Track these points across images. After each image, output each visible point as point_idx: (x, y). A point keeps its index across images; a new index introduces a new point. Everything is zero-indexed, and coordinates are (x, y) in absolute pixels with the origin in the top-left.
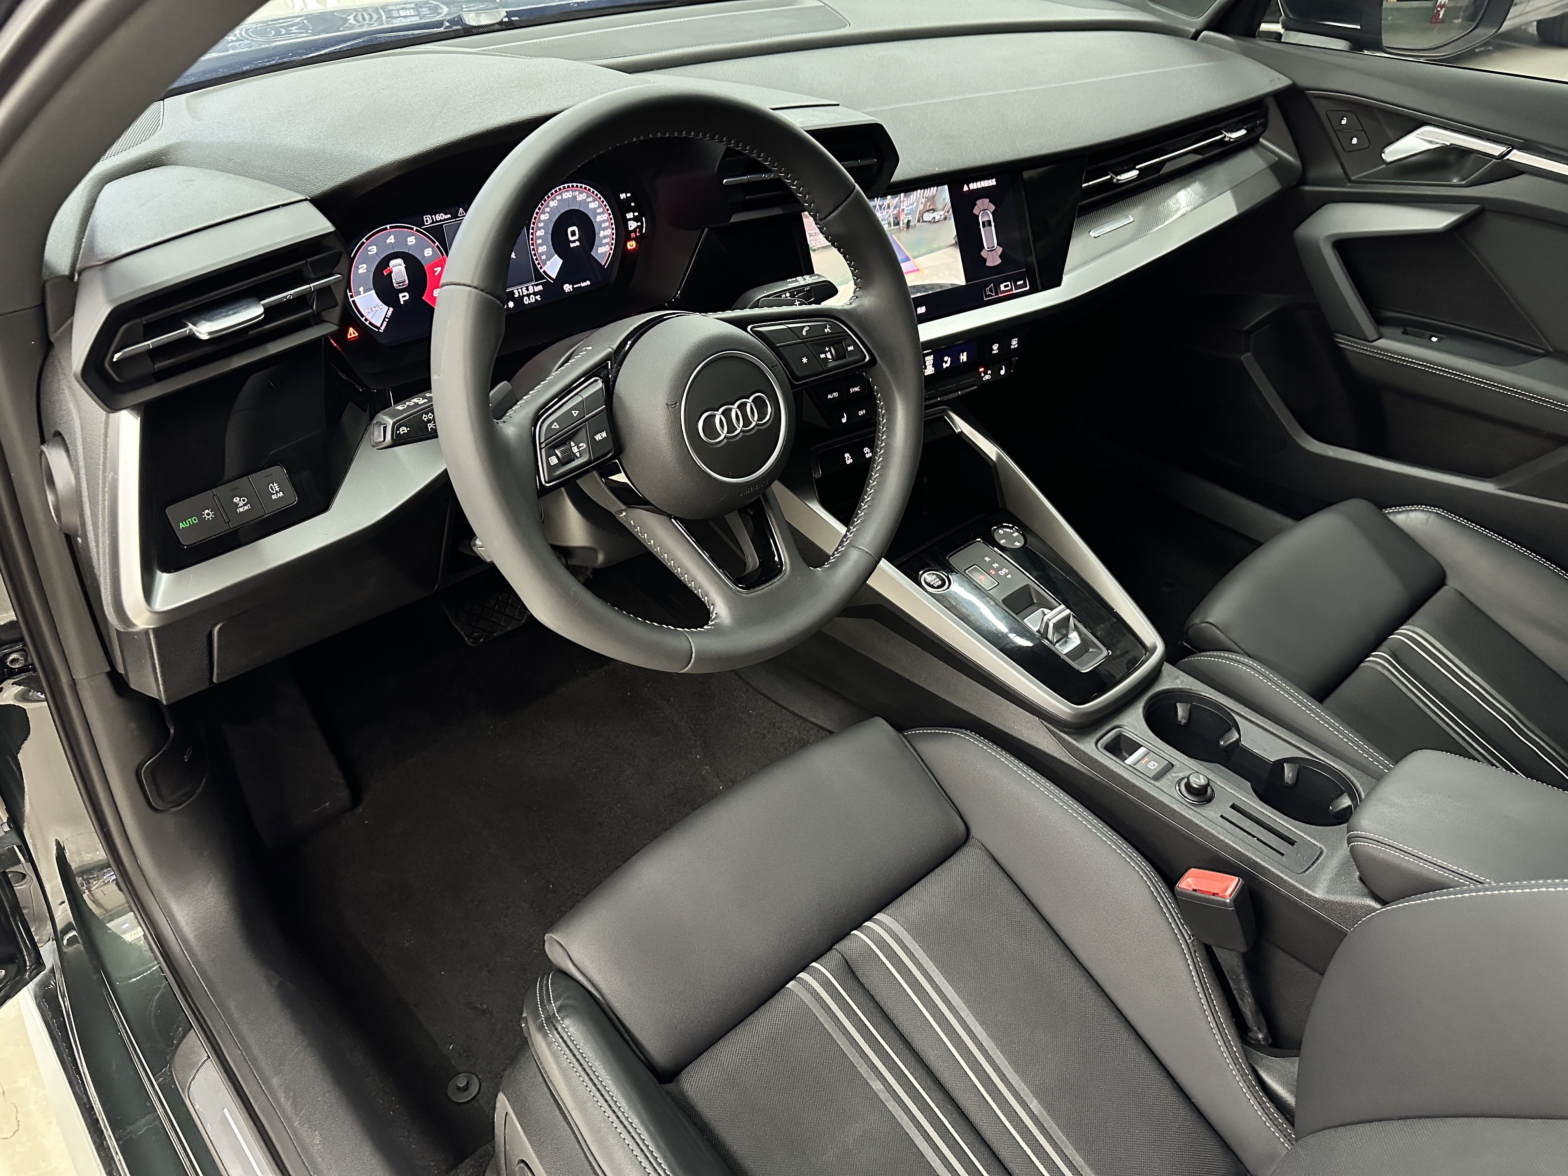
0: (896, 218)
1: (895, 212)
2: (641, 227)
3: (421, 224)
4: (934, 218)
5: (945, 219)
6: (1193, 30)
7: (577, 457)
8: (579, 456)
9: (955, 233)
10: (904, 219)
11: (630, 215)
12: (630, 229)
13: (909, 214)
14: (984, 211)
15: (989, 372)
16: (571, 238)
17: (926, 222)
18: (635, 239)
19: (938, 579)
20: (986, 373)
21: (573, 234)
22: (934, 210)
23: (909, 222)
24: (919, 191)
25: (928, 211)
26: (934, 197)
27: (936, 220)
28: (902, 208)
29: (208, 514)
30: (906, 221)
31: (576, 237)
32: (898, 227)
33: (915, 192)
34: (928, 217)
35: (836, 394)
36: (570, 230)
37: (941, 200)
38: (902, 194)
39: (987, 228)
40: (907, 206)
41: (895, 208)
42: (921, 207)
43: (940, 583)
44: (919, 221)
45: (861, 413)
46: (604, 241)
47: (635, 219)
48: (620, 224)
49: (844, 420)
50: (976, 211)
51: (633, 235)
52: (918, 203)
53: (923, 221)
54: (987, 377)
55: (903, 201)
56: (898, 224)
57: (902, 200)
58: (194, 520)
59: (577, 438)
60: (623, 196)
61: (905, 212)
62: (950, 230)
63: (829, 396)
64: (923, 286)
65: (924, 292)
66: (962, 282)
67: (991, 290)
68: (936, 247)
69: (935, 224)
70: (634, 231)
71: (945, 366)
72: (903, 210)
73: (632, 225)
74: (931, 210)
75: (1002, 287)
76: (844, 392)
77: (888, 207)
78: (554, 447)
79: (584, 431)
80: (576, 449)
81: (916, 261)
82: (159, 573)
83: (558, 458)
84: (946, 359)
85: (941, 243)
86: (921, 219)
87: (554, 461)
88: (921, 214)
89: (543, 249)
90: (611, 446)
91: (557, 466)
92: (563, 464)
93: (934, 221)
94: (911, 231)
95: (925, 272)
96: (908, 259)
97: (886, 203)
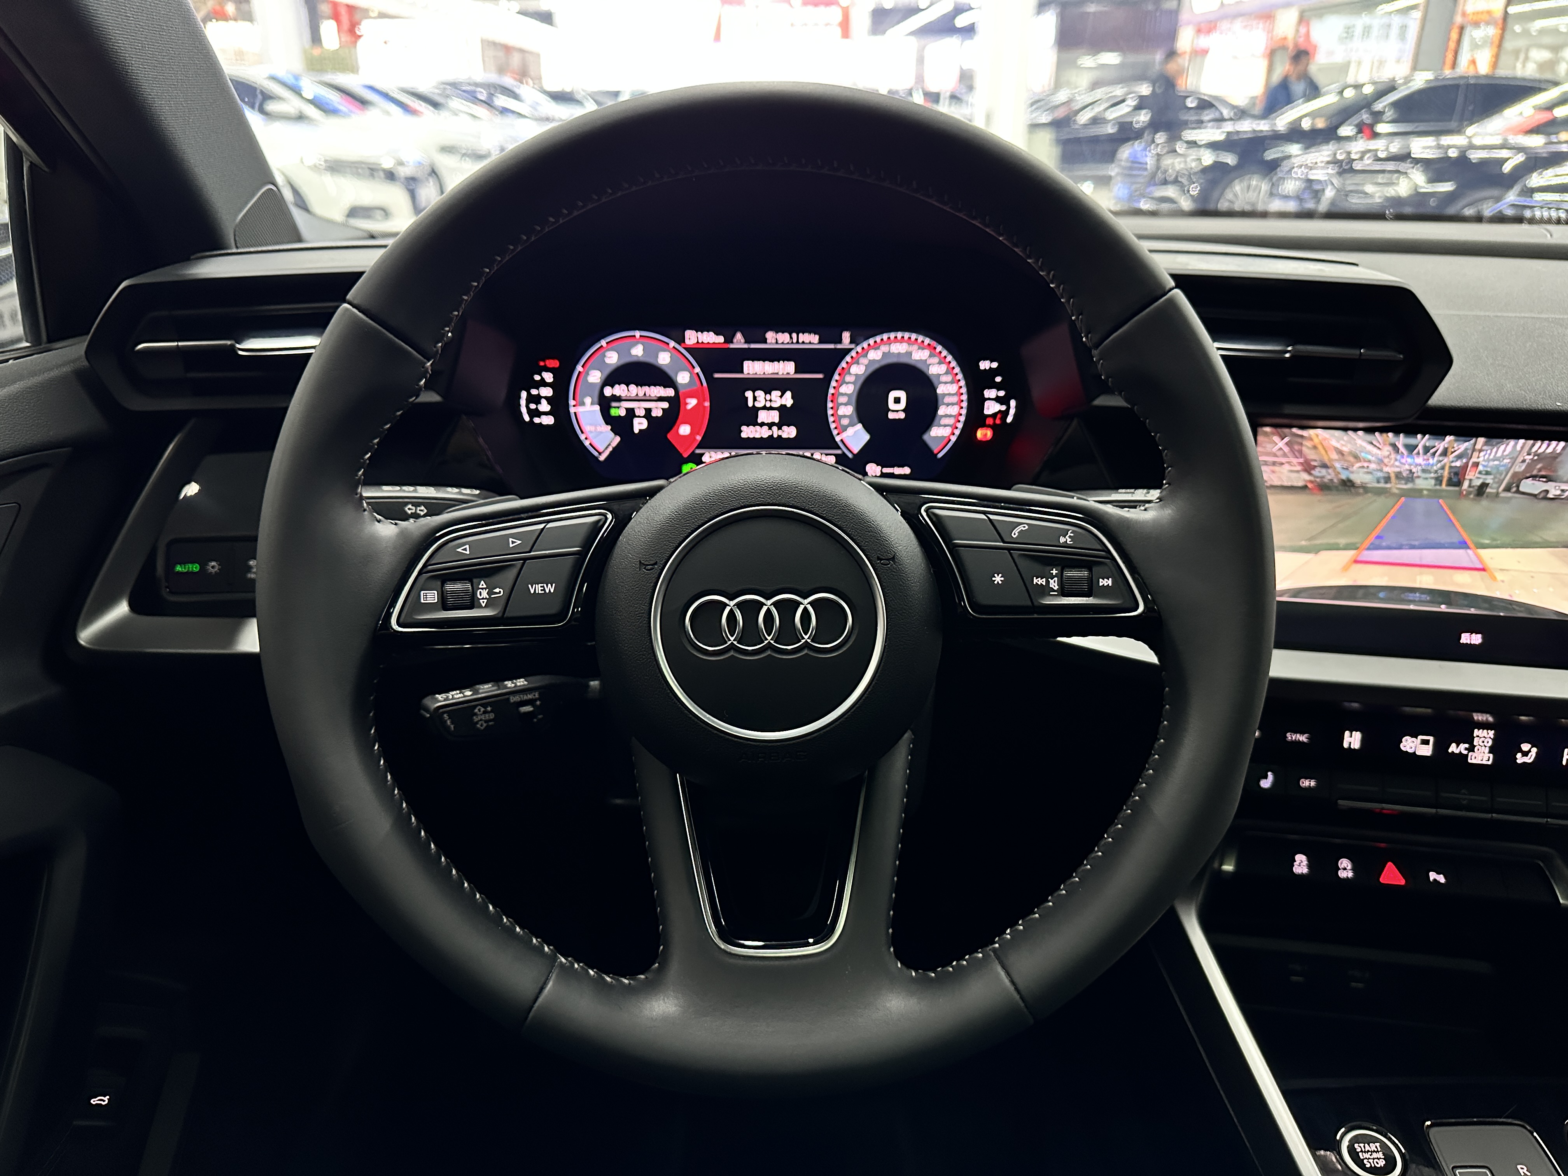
0: (1456, 474)
1: (1458, 464)
2: (1006, 413)
3: (681, 340)
4: (1547, 492)
7: (480, 606)
8: (483, 605)
10: (1473, 478)
11: (990, 393)
12: (986, 412)
13: (1487, 473)
16: (891, 405)
17: (1523, 493)
18: (994, 427)
19: (1380, 1155)
21: (897, 401)
22: (1549, 479)
23: (1484, 486)
24: (1522, 441)
25: (1534, 477)
26: (1554, 456)
27: (1550, 496)
28: (1474, 459)
29: (213, 567)
30: (1478, 483)
31: (903, 405)
32: (1457, 488)
33: (1512, 442)
34: (1528, 486)
36: (893, 394)
38: (1481, 440)
40: (1488, 460)
41: (1459, 457)
42: (1520, 468)
43: (1382, 1163)
44: (1508, 489)
45: (1306, 783)
46: (944, 421)
47: (998, 399)
48: (976, 402)
49: (1266, 784)
51: (990, 421)
52: (1514, 460)
53: (1518, 491)
55: (1480, 451)
56: (1459, 484)
57: (1478, 447)
58: (196, 568)
59: (497, 578)
60: (984, 365)
61: (1480, 468)
64: (1487, 600)
65: (1486, 609)
68: (1538, 540)
69: (1544, 503)
70: (994, 416)
71: (1520, 759)
72: (1476, 465)
73: (991, 408)
74: (1543, 477)
76: (1272, 733)
77: (1445, 453)
78: (445, 578)
79: (513, 572)
80: (483, 594)
81: (1482, 552)
82: (122, 609)
83: (443, 596)
84: (1525, 747)
85: (1550, 535)
86: (1513, 486)
87: (431, 597)
88: (1518, 479)
89: (847, 410)
90: (554, 609)
91: (430, 607)
92: (446, 608)
93: (1544, 496)
94: (1484, 502)
95: (1499, 576)
96: (1463, 545)
97: (1441, 445)
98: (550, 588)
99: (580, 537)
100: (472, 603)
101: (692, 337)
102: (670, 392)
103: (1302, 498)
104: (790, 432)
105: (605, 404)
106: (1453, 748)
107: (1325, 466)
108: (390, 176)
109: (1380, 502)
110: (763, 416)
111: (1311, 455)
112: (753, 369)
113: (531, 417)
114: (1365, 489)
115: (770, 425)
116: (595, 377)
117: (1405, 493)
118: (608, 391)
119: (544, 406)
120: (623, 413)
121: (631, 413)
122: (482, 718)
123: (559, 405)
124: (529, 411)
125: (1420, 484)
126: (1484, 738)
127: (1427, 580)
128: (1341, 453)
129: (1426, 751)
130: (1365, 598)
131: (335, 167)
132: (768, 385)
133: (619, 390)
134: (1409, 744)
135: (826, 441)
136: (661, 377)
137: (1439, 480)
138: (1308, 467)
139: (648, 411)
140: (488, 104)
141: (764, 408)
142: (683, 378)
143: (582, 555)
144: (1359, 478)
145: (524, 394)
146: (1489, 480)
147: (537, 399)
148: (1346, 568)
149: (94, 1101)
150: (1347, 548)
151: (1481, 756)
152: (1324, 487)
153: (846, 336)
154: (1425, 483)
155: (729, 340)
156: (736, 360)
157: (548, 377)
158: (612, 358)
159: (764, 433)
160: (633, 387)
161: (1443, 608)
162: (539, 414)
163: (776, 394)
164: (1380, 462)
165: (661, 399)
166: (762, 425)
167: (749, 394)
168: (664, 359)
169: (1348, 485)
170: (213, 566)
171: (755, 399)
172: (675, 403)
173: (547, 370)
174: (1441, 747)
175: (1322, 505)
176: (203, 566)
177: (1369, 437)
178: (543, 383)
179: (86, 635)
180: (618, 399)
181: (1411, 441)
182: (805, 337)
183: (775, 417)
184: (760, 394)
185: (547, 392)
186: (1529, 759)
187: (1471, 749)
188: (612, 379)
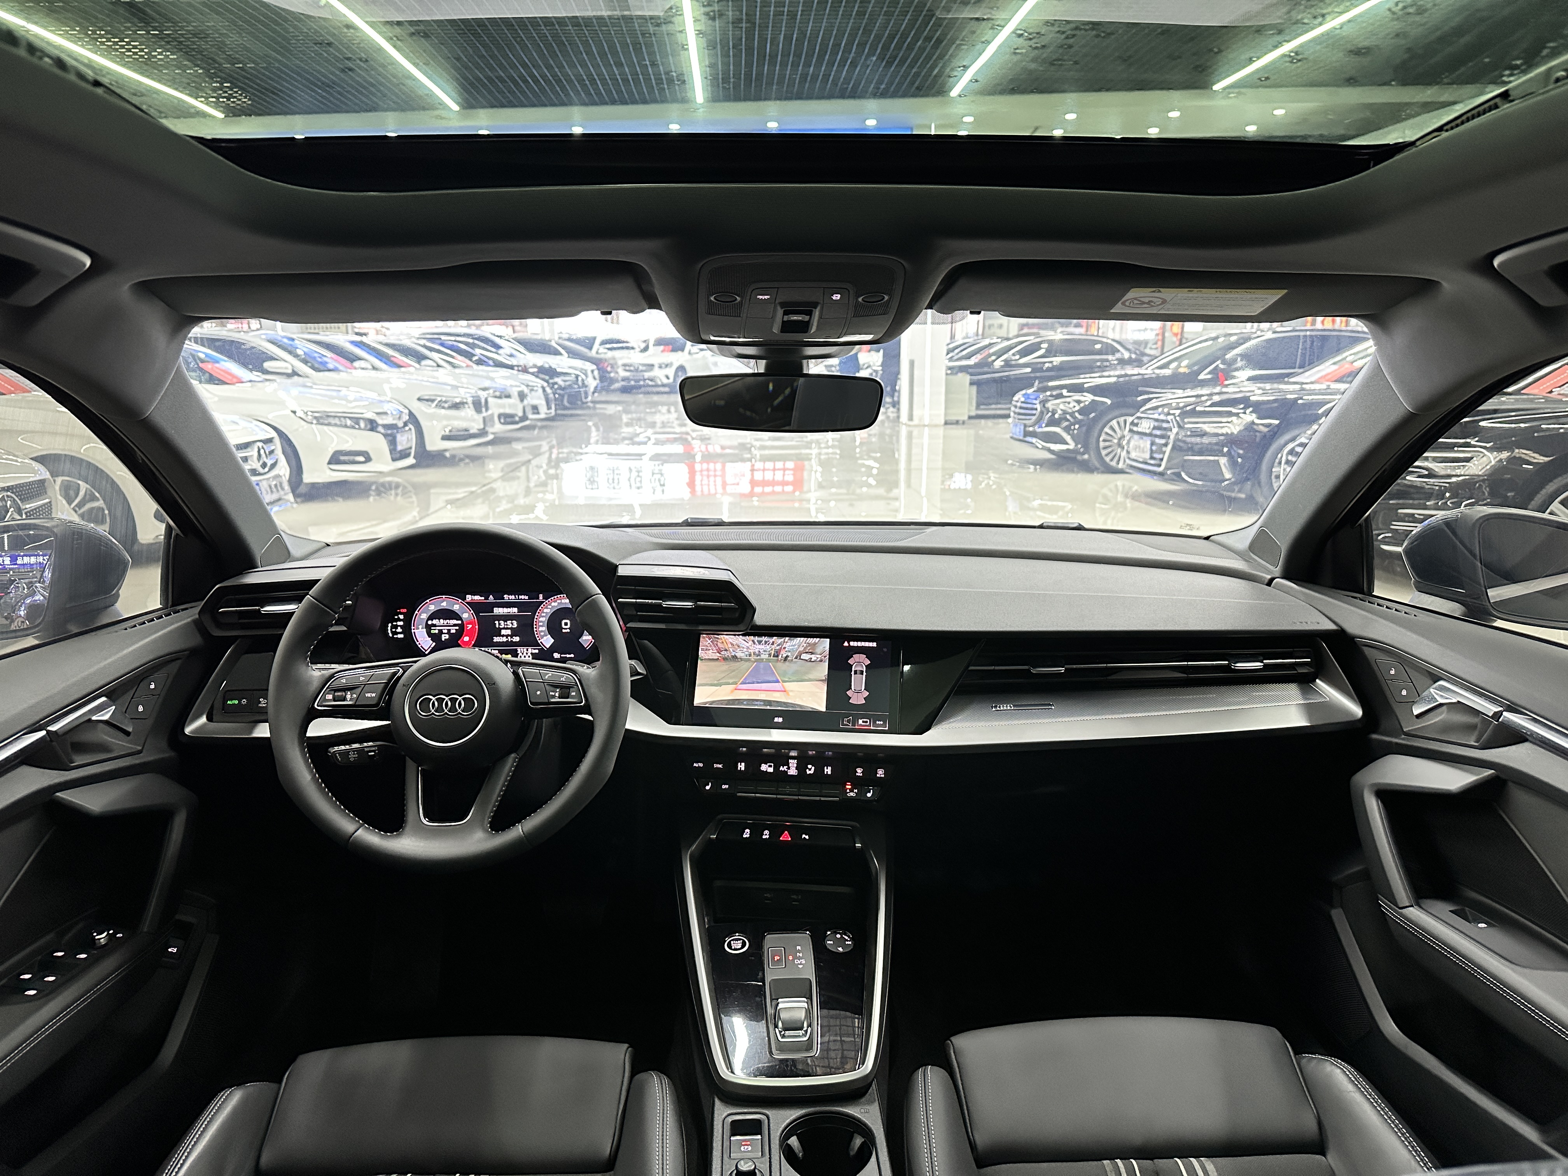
0: (777, 652)
1: (778, 648)
3: (464, 599)
4: (811, 658)
5: (821, 661)
6: (1269, 577)
7: (347, 700)
8: (349, 700)
9: (827, 673)
10: (783, 654)
13: (789, 651)
14: (860, 662)
15: (856, 791)
16: (564, 626)
17: (802, 659)
20: (851, 790)
21: (566, 624)
22: (812, 653)
23: (787, 656)
24: (804, 638)
25: (806, 653)
26: (815, 644)
27: (812, 660)
28: (784, 646)
30: (785, 656)
31: (569, 626)
32: (777, 658)
33: (800, 638)
34: (804, 656)
35: (701, 765)
36: (564, 622)
37: (821, 648)
39: (858, 676)
42: (801, 649)
44: (796, 658)
45: (724, 787)
49: (708, 788)
50: (850, 661)
52: (799, 646)
53: (800, 659)
54: (852, 794)
56: (777, 656)
58: (236, 702)
59: (354, 691)
61: (786, 649)
62: (823, 670)
63: (695, 765)
64: (784, 703)
65: (785, 708)
66: (823, 709)
67: (849, 721)
68: (808, 679)
69: (810, 663)
71: (808, 772)
74: (810, 652)
75: (860, 722)
76: (708, 765)
77: (773, 644)
78: (336, 691)
79: (360, 689)
80: (348, 697)
81: (785, 684)
82: (203, 720)
83: (334, 696)
84: (810, 766)
85: (811, 676)
86: (798, 657)
87: (330, 697)
88: (800, 654)
89: (544, 629)
90: (374, 702)
91: (329, 700)
92: (335, 700)
93: (810, 660)
94: (787, 663)
95: (791, 694)
96: (778, 681)
97: (771, 640)
98: (374, 695)
99: (387, 677)
100: (344, 699)
101: (469, 598)
102: (460, 622)
103: (717, 663)
104: (516, 639)
105: (428, 628)
106: (781, 768)
107: (726, 650)
108: (372, 426)
109: (745, 665)
110: (503, 632)
111: (720, 645)
112: (498, 611)
113: (393, 634)
114: (741, 659)
115: (507, 636)
116: (424, 616)
117: (756, 661)
118: (430, 622)
119: (399, 630)
120: (437, 631)
121: (441, 632)
122: (352, 756)
123: (407, 629)
124: (392, 632)
125: (763, 656)
126: (793, 763)
127: (763, 696)
128: (732, 644)
129: (771, 770)
130: (738, 704)
131: (323, 419)
132: (506, 618)
133: (435, 622)
134: (764, 767)
135: (534, 643)
136: (456, 616)
137: (770, 655)
138: (719, 651)
139: (449, 630)
140: (469, 356)
141: (504, 628)
142: (465, 616)
143: (387, 684)
144: (739, 654)
145: (390, 625)
146: (789, 654)
147: (396, 627)
148: (732, 692)
149: (170, 950)
150: (732, 684)
151: (793, 771)
152: (725, 659)
153: (541, 596)
154: (764, 656)
155: (487, 598)
156: (490, 607)
157: (401, 617)
158: (432, 608)
159: (505, 639)
160: (442, 621)
161: (768, 708)
162: (397, 633)
163: (509, 622)
164: (748, 648)
165: (455, 625)
166: (503, 636)
167: (497, 622)
168: (456, 608)
169: (735, 657)
170: (244, 701)
171: (499, 624)
172: (462, 627)
173: (401, 613)
174: (776, 768)
175: (724, 666)
176: (240, 701)
177: (744, 638)
178: (399, 620)
179: (188, 730)
180: (435, 625)
181: (760, 639)
182: (523, 597)
183: (509, 632)
184: (502, 622)
185: (401, 623)
186: (812, 772)
187: (789, 768)
188: (431, 618)
